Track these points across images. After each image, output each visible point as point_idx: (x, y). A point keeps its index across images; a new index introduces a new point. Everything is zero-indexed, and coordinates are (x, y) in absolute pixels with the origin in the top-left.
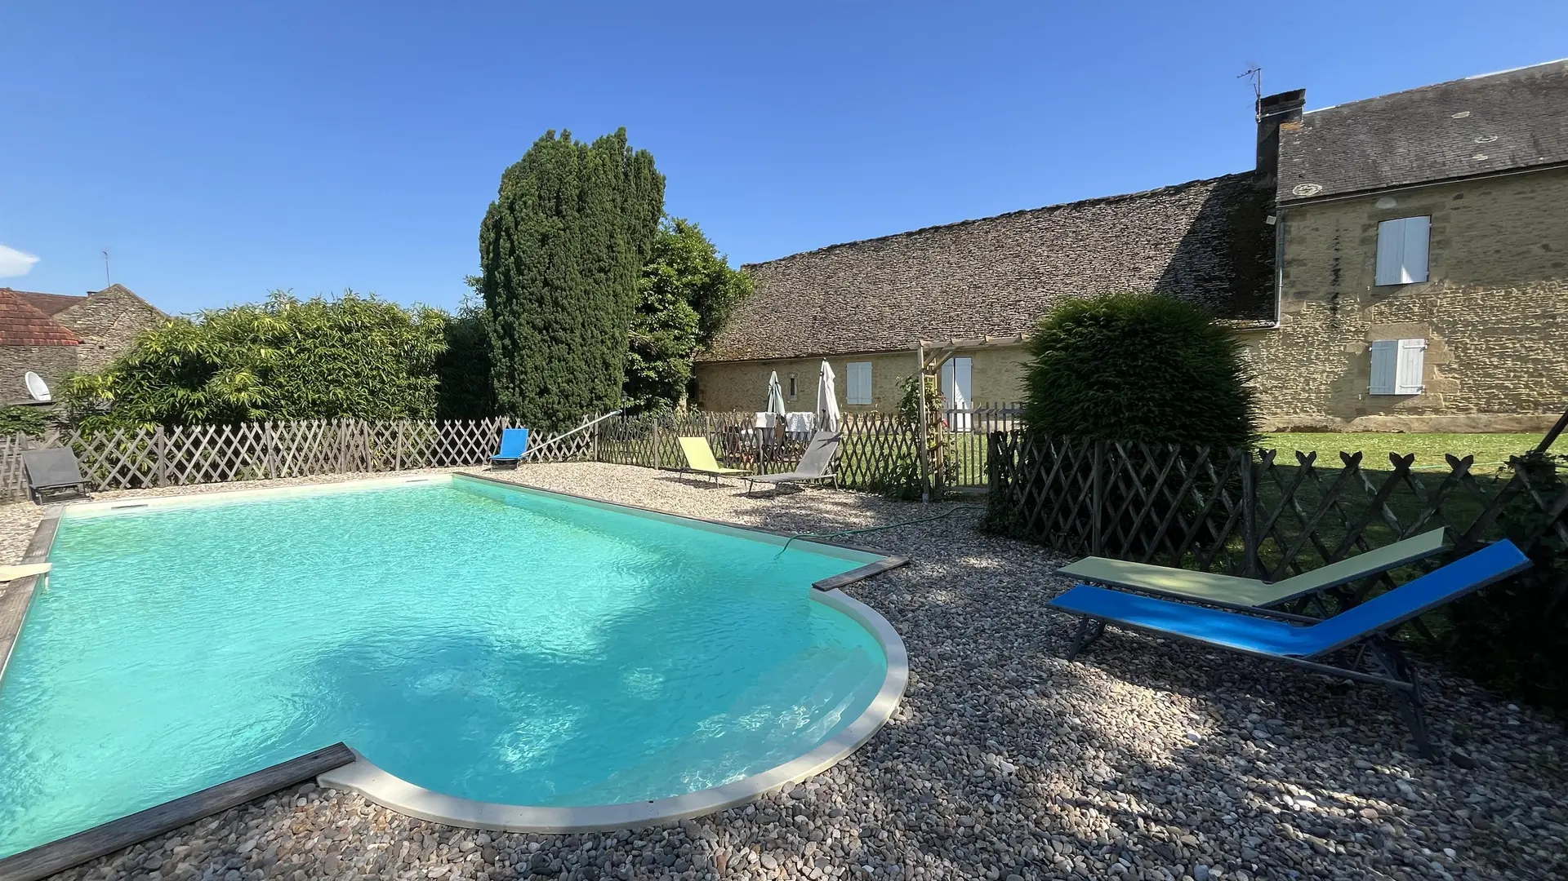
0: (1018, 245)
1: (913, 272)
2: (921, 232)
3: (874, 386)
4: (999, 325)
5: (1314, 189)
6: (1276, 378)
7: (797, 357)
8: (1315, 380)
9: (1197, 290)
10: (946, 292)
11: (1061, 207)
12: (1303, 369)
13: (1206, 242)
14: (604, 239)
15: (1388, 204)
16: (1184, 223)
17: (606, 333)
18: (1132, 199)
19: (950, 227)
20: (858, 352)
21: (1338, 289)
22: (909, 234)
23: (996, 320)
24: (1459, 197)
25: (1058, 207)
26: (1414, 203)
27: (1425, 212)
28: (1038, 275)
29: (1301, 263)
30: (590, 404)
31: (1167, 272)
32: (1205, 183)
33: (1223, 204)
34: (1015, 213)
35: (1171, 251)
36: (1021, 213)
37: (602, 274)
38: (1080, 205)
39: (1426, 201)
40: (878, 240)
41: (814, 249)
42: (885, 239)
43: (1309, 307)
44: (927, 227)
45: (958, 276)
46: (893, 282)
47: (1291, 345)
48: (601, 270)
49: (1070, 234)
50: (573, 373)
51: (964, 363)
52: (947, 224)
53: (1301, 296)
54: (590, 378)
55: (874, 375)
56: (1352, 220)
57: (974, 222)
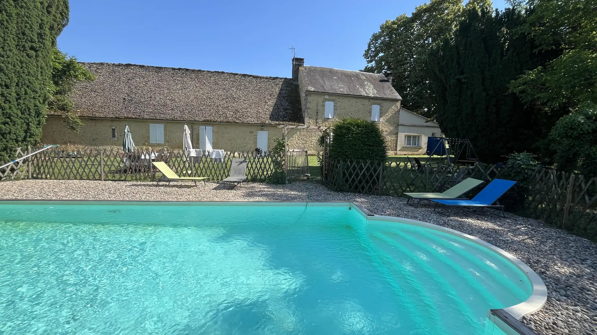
0: (224, 85)
1: (179, 87)
2: (179, 69)
3: (165, 135)
4: (222, 115)
5: (313, 89)
6: (305, 141)
7: (117, 118)
8: (313, 142)
9: (284, 112)
10: (196, 98)
11: (238, 74)
12: (310, 138)
13: (284, 97)
14: (36, 27)
15: (327, 97)
16: (277, 90)
17: (36, 92)
18: (261, 78)
19: (193, 71)
20: (156, 119)
21: (317, 117)
22: (174, 69)
23: (221, 113)
24: (339, 98)
25: (237, 74)
26: (331, 98)
27: (333, 101)
28: (234, 98)
29: (310, 109)
30: (24, 140)
31: (275, 105)
32: (281, 79)
33: (286, 87)
34: (221, 72)
35: (275, 98)
36: (223, 73)
37: (33, 52)
38: (244, 75)
39: (333, 98)
40: (157, 67)
41: (117, 63)
42: (161, 68)
43: (312, 121)
44: (183, 68)
45: (201, 92)
46: (168, 89)
47: (308, 132)
48: (32, 48)
49: (243, 85)
50: (9, 118)
51: (209, 129)
52: (192, 69)
53: (310, 118)
54: (25, 122)
55: (165, 130)
56: (320, 99)
57: (204, 71)
